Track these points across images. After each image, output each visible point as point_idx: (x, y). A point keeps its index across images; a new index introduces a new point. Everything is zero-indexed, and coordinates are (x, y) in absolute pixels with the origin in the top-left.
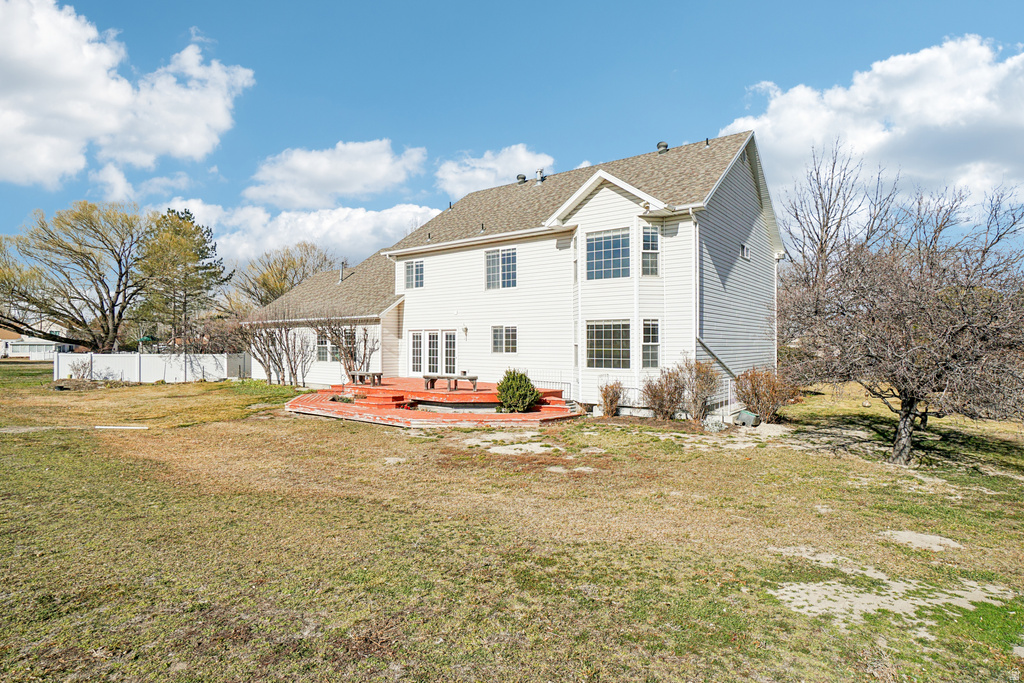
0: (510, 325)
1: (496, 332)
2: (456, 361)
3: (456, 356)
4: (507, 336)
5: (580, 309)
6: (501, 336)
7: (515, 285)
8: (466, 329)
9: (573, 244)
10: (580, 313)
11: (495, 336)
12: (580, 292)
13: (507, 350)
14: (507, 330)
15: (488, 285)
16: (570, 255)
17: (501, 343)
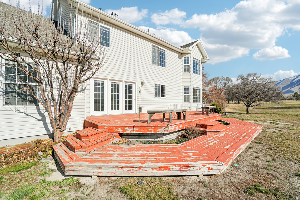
0: (163, 84)
1: (157, 87)
2: (133, 102)
3: (133, 99)
4: (162, 90)
5: (192, 82)
6: (159, 89)
7: (165, 66)
8: (142, 83)
9: (183, 58)
10: (192, 84)
11: (156, 89)
12: (192, 77)
13: (162, 96)
14: (162, 87)
15: (153, 62)
16: (181, 62)
17: (159, 93)
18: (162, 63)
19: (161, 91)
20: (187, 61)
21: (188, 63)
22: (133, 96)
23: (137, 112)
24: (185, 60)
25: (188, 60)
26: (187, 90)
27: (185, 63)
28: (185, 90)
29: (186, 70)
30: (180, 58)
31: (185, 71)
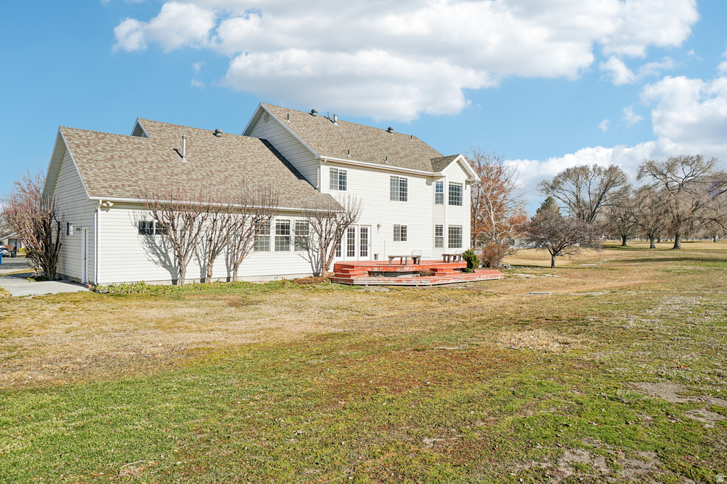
0: (404, 224)
1: (396, 228)
2: (369, 247)
3: (368, 244)
4: (402, 231)
5: (447, 219)
6: (398, 231)
7: (406, 200)
8: (378, 225)
9: (434, 184)
10: (446, 221)
11: (395, 231)
12: (447, 210)
13: (402, 240)
14: (402, 228)
15: (391, 197)
16: (432, 189)
17: (398, 235)
18: (403, 197)
19: (401, 233)
20: (439, 188)
21: (442, 191)
22: (369, 241)
23: (373, 259)
24: (437, 187)
25: (442, 187)
26: (439, 230)
27: (437, 191)
28: (437, 230)
29: (439, 200)
30: (428, 184)
31: (437, 203)
